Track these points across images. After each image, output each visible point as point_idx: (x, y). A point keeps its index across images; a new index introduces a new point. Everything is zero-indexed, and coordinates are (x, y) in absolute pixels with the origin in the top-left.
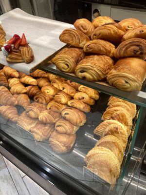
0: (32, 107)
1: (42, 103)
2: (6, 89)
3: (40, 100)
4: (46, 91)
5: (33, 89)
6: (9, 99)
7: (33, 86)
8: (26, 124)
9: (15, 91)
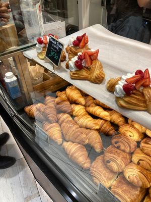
0: (115, 156)
1: (124, 151)
2: (71, 119)
3: (123, 147)
4: (128, 134)
5: (105, 125)
6: (79, 135)
7: (106, 121)
8: (105, 179)
9: (84, 124)
